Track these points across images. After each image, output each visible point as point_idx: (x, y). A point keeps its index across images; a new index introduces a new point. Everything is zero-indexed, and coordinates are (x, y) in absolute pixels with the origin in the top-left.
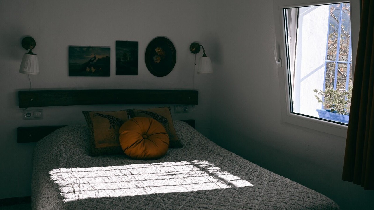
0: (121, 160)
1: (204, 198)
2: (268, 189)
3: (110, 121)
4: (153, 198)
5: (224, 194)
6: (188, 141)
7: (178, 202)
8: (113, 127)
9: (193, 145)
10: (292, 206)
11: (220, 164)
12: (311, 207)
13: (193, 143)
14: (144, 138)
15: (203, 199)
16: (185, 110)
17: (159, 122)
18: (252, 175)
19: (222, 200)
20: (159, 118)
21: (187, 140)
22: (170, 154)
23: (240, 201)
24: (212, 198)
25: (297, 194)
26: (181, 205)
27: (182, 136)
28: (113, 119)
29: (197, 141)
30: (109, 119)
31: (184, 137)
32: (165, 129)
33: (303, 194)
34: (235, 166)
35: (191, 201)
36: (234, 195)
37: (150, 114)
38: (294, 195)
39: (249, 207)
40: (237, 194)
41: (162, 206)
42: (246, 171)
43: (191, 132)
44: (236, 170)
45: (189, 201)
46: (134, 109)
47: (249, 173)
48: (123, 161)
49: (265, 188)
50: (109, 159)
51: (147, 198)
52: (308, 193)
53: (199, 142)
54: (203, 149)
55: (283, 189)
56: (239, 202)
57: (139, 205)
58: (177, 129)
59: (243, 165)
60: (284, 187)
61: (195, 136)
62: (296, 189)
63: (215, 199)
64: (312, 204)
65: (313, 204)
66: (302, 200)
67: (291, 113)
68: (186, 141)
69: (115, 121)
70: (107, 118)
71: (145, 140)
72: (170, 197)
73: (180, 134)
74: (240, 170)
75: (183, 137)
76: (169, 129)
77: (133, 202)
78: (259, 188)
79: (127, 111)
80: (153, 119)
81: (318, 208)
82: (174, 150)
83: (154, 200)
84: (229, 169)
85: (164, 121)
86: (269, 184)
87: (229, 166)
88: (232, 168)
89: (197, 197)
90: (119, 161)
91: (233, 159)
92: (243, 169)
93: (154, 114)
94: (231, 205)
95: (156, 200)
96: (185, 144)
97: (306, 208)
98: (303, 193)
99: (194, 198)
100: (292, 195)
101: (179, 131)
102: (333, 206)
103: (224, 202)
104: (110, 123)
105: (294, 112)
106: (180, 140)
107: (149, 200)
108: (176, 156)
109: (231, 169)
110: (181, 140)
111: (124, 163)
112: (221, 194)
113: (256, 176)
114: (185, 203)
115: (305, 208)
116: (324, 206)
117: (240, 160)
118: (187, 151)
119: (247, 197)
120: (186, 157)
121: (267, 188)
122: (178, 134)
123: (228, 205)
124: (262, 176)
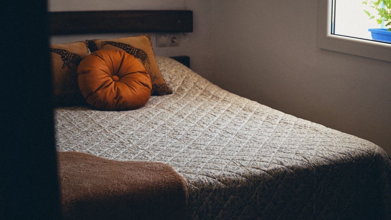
0: (83, 112)
1: (203, 149)
2: (292, 137)
3: (63, 57)
4: (134, 151)
5: (231, 143)
6: (179, 85)
7: (168, 153)
8: (67, 66)
9: (186, 90)
10: (320, 152)
11: (226, 112)
12: (345, 152)
13: (186, 88)
14: (113, 81)
15: (201, 150)
16: (173, 42)
17: (135, 57)
18: (271, 123)
19: (227, 150)
20: (135, 51)
21: (178, 83)
22: (154, 103)
23: (252, 150)
24: (214, 148)
25: (329, 140)
26: (172, 156)
27: (169, 77)
28: (66, 54)
29: (193, 84)
30: (61, 55)
31: (173, 79)
32: (145, 67)
33: (337, 139)
34: (247, 114)
35: (185, 152)
36: (244, 145)
37: (120, 46)
38: (325, 141)
39: (262, 155)
40: (248, 143)
41: (148, 158)
42: (263, 119)
43: (183, 72)
44: (248, 118)
45: (182, 152)
46: (95, 40)
47: (267, 121)
48: (86, 113)
49: (287, 136)
50: (65, 112)
51: (126, 151)
52: (346, 138)
53: (196, 86)
54: (202, 94)
55: (311, 135)
56: (250, 151)
57: (117, 158)
58: (162, 68)
59: (260, 111)
60: (313, 133)
61: (189, 77)
62: (329, 135)
63: (218, 149)
64: (347, 148)
65: (349, 149)
66: (335, 145)
67: (331, 34)
68: (177, 85)
69: (69, 57)
70: (57, 53)
71: (116, 82)
72: (157, 149)
73: (166, 75)
74: (255, 118)
75: (171, 79)
76: (150, 68)
77: (108, 156)
78: (279, 137)
79: (85, 43)
80: (126, 53)
81: (354, 153)
82: (159, 97)
83: (136, 153)
84: (238, 117)
85: (142, 56)
86: (294, 131)
87: (240, 113)
88: (244, 116)
89: (193, 148)
90: (80, 113)
91: (246, 105)
92: (258, 117)
93: (126, 46)
94: (239, 154)
95: (138, 152)
96: (175, 89)
97: (339, 153)
98: (339, 138)
99: (189, 149)
100: (323, 141)
101: (165, 71)
102: (376, 150)
103: (230, 152)
104: (63, 60)
105: (335, 33)
106: (167, 83)
107: (129, 152)
108: (163, 105)
109: (242, 117)
110: (169, 84)
111: (88, 114)
112: (226, 144)
113: (277, 123)
114: (177, 154)
115: (337, 153)
116: (363, 150)
117: (255, 106)
118: (178, 98)
119: (261, 146)
120: (177, 105)
121: (289, 136)
122: (163, 75)
123: (235, 154)
124: (285, 123)
